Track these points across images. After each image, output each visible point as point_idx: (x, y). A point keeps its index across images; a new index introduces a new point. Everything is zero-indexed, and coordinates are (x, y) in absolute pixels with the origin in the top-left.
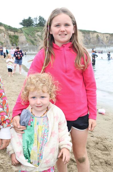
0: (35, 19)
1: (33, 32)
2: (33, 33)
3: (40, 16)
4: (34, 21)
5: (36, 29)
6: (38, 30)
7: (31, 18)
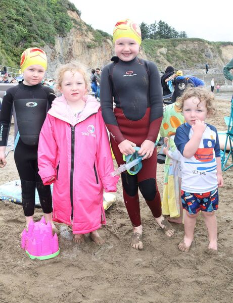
0: (152, 27)
1: (153, 48)
2: (152, 50)
3: (161, 21)
4: (150, 30)
5: (158, 42)
6: (161, 44)
7: (145, 25)
